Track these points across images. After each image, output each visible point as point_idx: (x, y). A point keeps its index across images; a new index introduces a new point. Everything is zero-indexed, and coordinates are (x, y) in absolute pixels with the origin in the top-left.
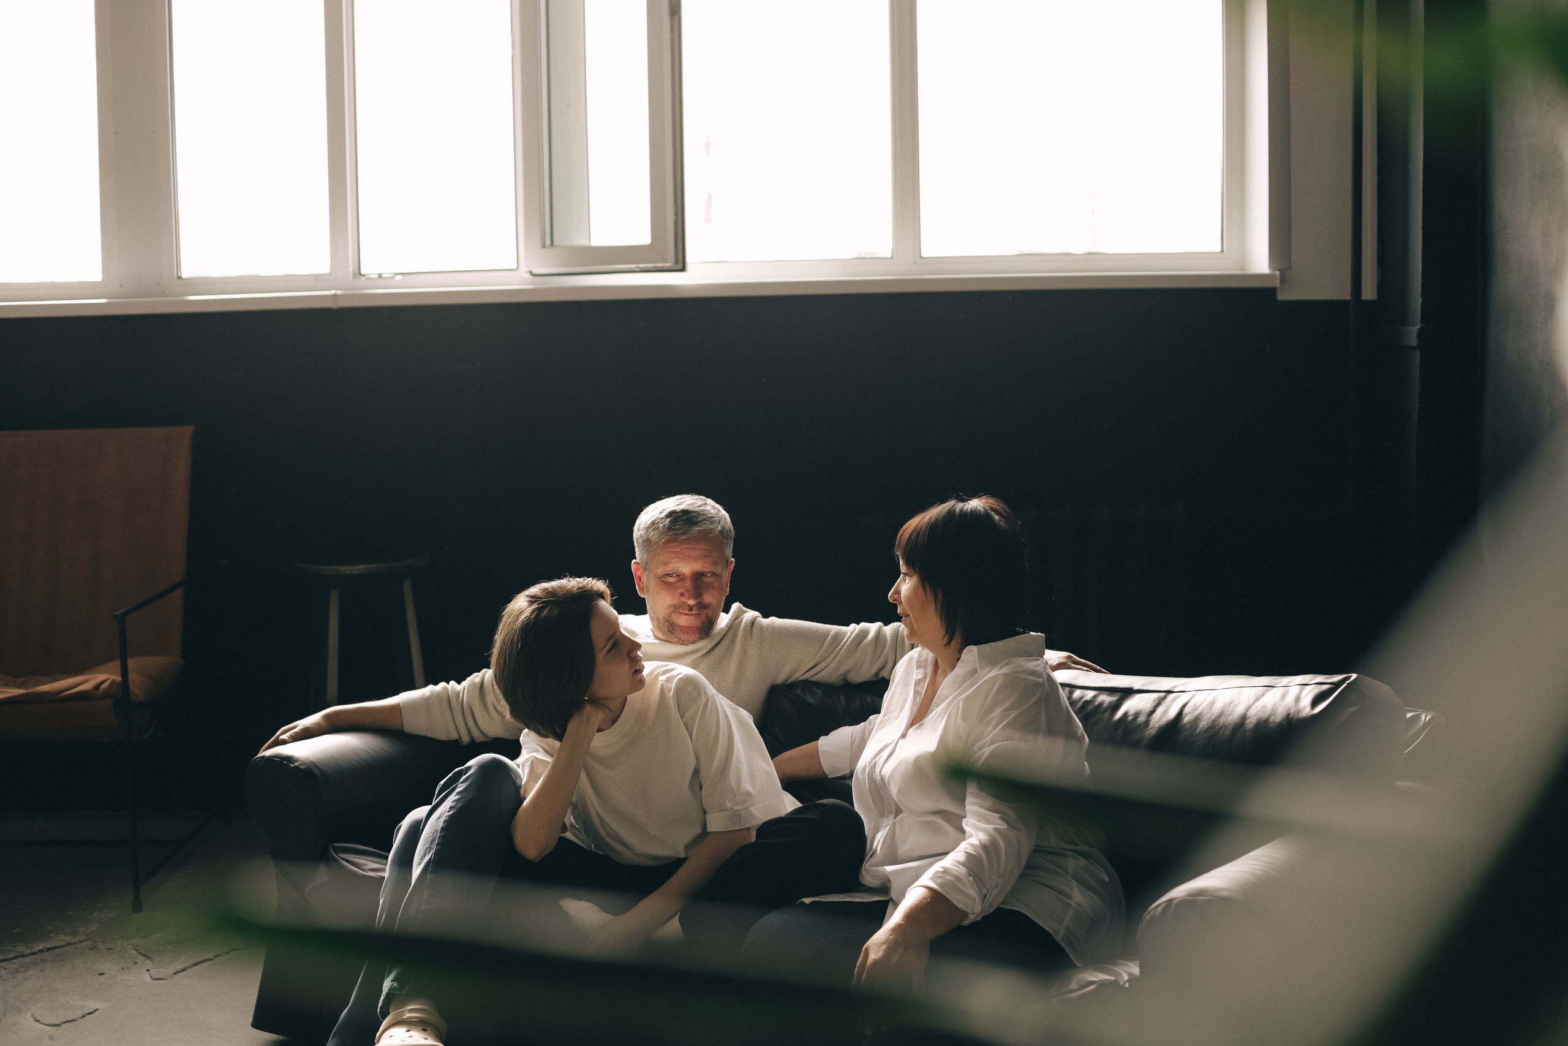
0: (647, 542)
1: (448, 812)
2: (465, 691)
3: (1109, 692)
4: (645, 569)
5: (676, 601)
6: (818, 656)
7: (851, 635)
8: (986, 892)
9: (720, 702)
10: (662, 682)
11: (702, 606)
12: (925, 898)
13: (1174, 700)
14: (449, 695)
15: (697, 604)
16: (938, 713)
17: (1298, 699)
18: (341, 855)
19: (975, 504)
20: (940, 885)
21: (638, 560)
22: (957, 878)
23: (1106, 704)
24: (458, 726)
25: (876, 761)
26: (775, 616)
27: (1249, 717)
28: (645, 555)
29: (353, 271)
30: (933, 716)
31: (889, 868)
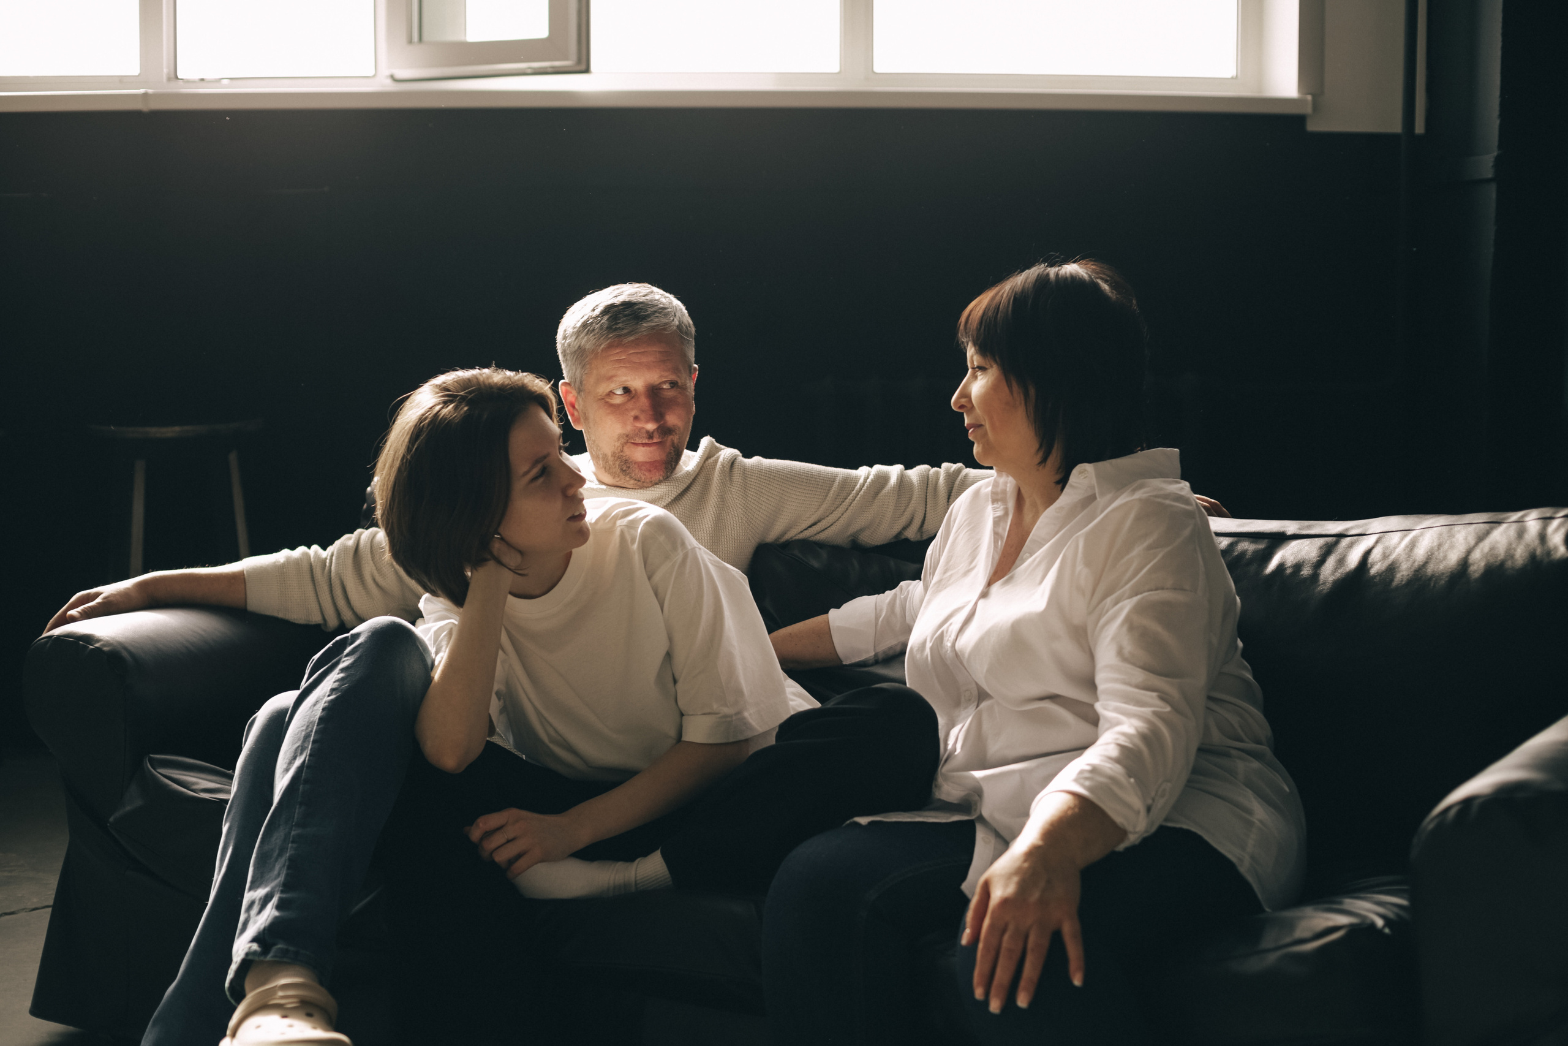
0: (580, 354)
1: (329, 696)
2: (334, 558)
3: (1251, 539)
4: (579, 391)
5: (629, 428)
6: (822, 510)
7: (865, 481)
8: (1150, 802)
9: (702, 557)
10: (622, 527)
11: (665, 430)
12: (1070, 808)
13: (1351, 546)
14: (311, 563)
15: (658, 428)
16: (1038, 560)
17: (1543, 537)
18: (160, 771)
19: (1071, 269)
20: (1089, 789)
21: (566, 380)
22: (1112, 779)
23: (1249, 555)
24: (322, 605)
25: (942, 632)
26: (760, 456)
27: (1473, 564)
28: (578, 371)
29: (168, 74)
30: (1030, 565)
31: (978, 774)
